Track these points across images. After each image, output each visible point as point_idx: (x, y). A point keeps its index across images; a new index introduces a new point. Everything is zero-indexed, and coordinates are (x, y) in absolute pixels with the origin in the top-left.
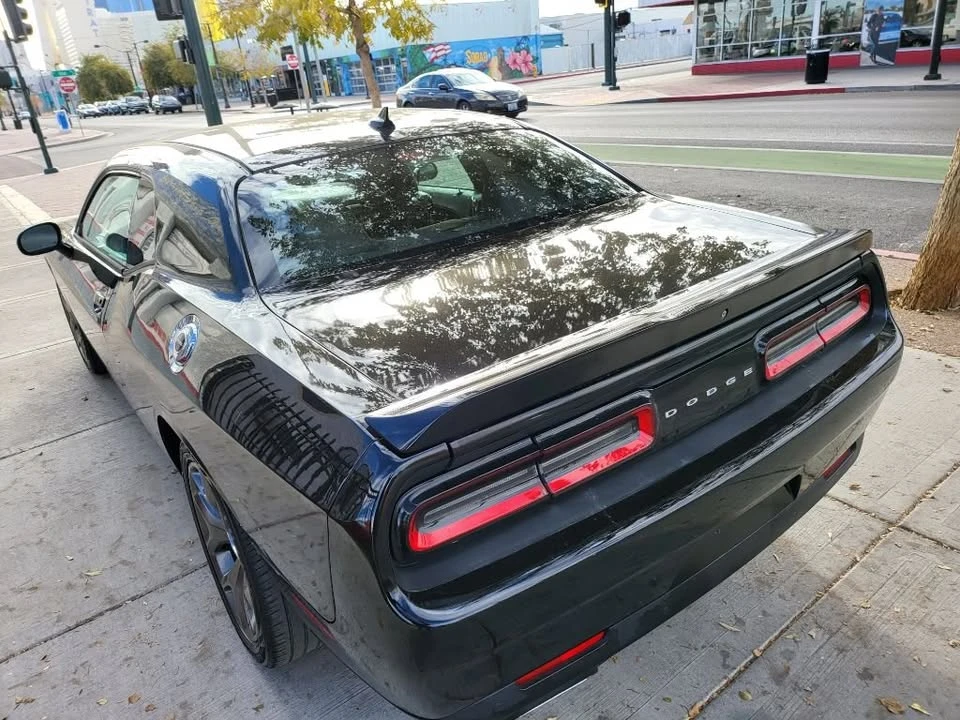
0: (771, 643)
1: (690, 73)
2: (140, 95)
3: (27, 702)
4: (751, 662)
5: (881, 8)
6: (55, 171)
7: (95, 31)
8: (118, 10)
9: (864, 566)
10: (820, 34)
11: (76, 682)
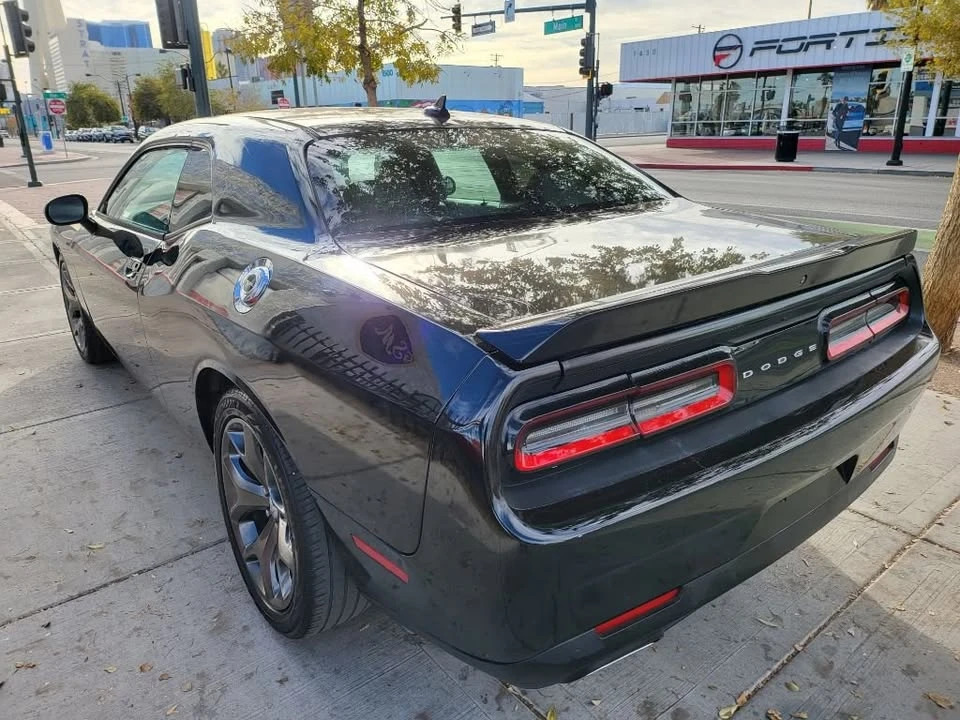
0: (810, 639)
1: (665, 145)
2: (126, 125)
3: (28, 667)
4: (793, 656)
5: (846, 99)
6: (40, 185)
7: (87, 61)
8: (112, 44)
9: (893, 572)
10: (789, 116)
11: (82, 650)
